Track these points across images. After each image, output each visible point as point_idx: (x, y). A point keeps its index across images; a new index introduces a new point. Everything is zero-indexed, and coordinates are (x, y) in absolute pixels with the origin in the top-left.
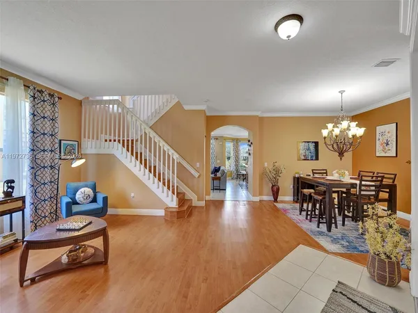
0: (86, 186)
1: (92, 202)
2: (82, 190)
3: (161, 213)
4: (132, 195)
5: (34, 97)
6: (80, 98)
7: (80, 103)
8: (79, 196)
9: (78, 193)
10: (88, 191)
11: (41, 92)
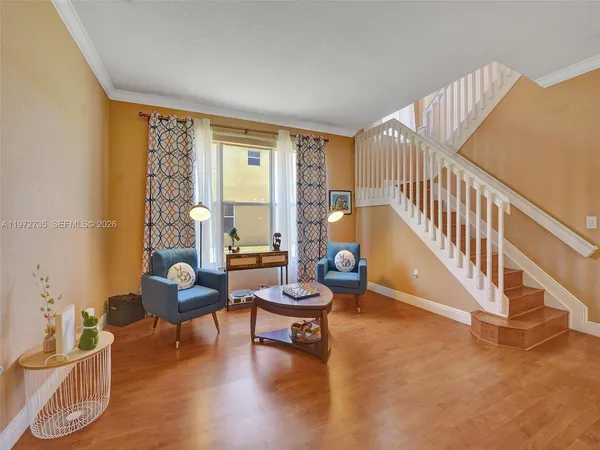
0: (347, 249)
1: (352, 271)
2: (342, 253)
3: (464, 317)
4: (416, 272)
5: (299, 146)
6: (351, 134)
7: (352, 141)
8: (337, 260)
9: (337, 256)
10: (348, 254)
11: (307, 138)
